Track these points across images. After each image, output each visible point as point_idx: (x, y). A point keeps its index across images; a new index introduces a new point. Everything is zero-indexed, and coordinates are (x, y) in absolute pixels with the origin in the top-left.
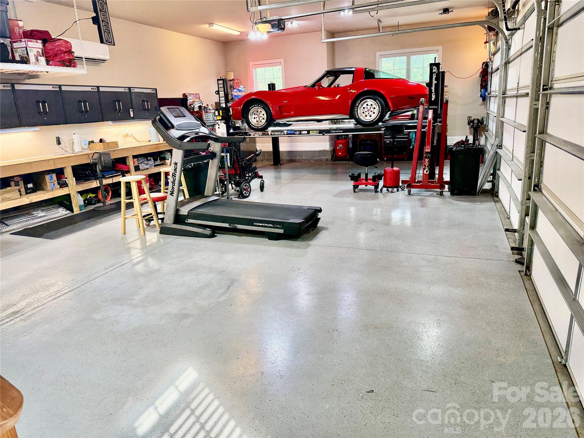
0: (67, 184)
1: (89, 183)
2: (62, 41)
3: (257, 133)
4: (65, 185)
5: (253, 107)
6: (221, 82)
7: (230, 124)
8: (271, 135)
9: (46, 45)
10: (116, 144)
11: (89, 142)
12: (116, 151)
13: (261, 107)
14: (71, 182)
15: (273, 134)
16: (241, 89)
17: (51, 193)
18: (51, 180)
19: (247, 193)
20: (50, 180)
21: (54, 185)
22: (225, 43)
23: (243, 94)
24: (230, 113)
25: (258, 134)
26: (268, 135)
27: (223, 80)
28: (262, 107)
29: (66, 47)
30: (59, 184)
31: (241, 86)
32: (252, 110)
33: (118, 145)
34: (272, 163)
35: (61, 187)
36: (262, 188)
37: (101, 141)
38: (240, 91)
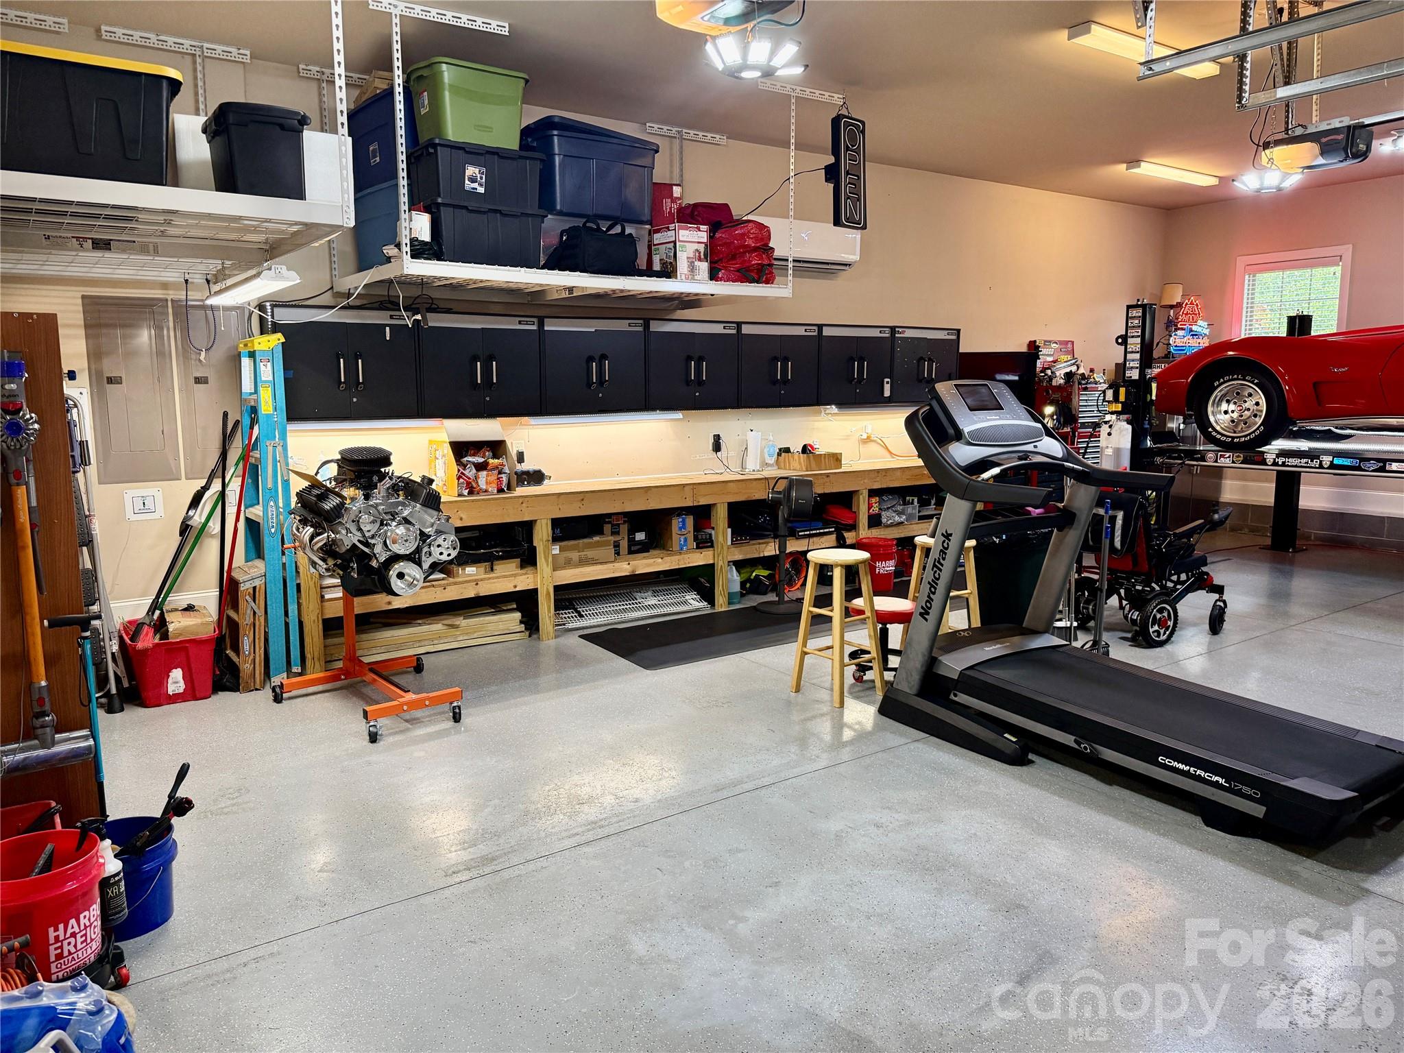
0: (712, 542)
1: (760, 544)
2: (750, 225)
3: (1228, 455)
4: (708, 542)
5: (1225, 382)
6: (1137, 313)
7: (1147, 426)
8: (1275, 464)
9: (717, 235)
10: (836, 458)
11: (780, 450)
12: (831, 476)
13: (1252, 382)
14: (721, 539)
15: (1280, 463)
16: (1199, 329)
17: (677, 557)
18: (682, 530)
19: (1162, 631)
20: (680, 529)
21: (686, 540)
22: (1169, 210)
23: (1205, 343)
24: (1149, 396)
25: (1229, 457)
26: (1264, 462)
27: (1144, 306)
28: (1256, 381)
29: (756, 239)
30: (696, 538)
31: (1200, 323)
32: (1220, 391)
33: (841, 461)
34: (1268, 541)
35: (698, 547)
36: (1216, 622)
37: (805, 449)
38: (1196, 335)
